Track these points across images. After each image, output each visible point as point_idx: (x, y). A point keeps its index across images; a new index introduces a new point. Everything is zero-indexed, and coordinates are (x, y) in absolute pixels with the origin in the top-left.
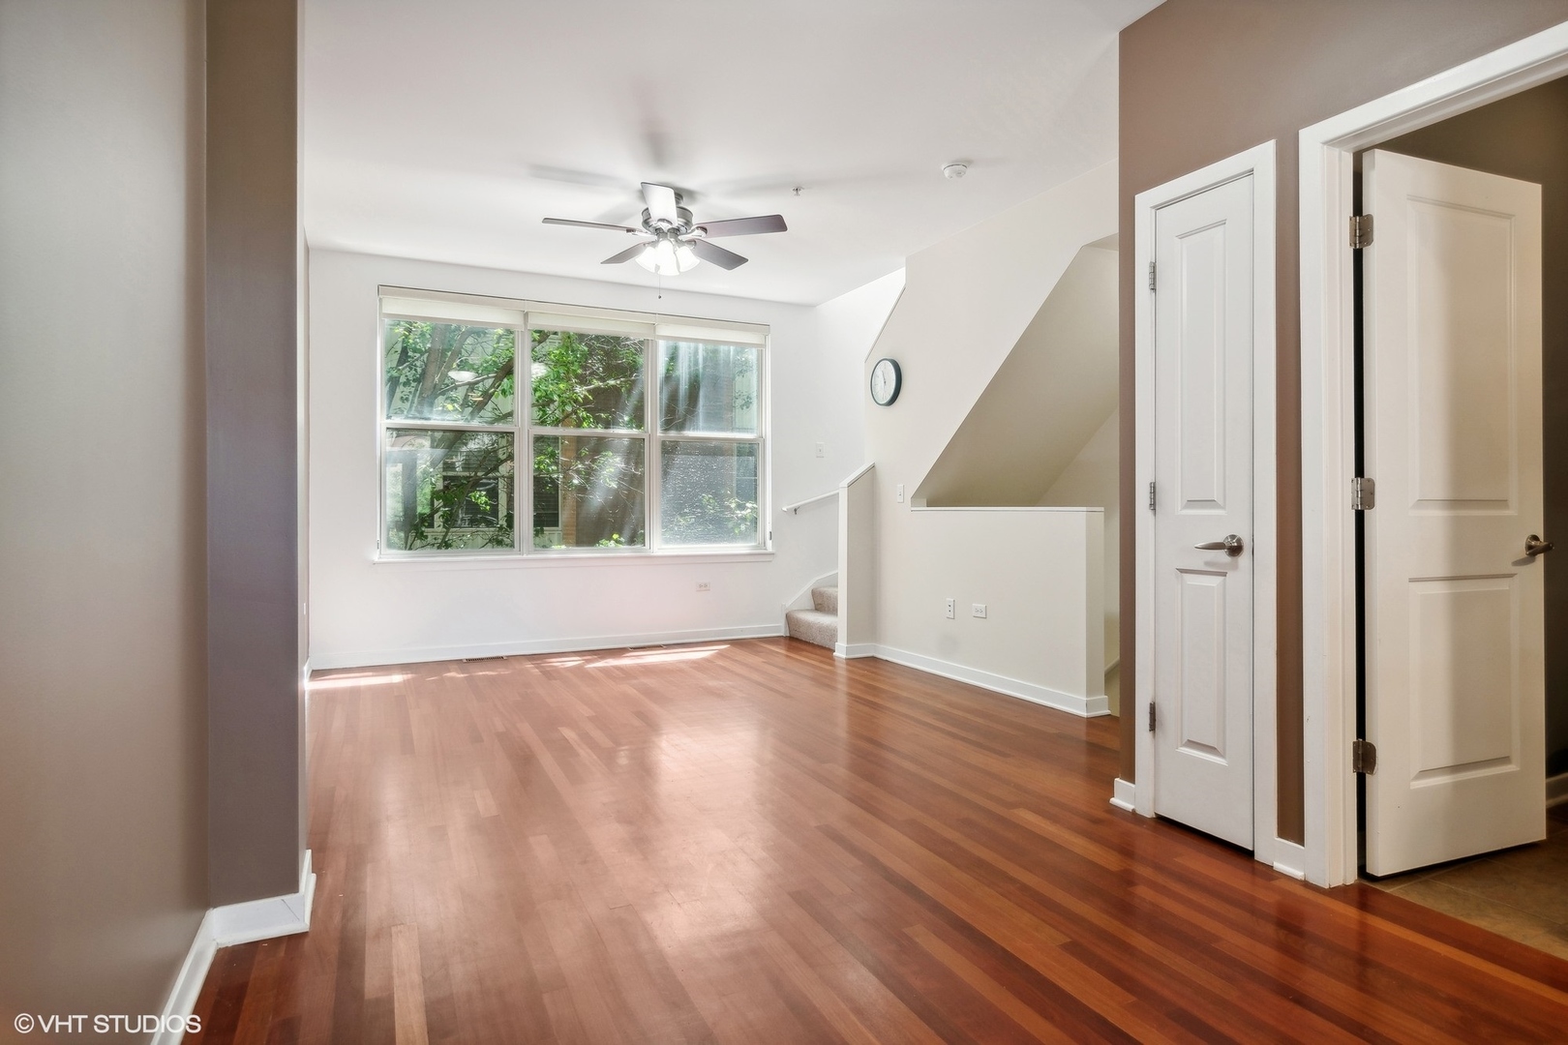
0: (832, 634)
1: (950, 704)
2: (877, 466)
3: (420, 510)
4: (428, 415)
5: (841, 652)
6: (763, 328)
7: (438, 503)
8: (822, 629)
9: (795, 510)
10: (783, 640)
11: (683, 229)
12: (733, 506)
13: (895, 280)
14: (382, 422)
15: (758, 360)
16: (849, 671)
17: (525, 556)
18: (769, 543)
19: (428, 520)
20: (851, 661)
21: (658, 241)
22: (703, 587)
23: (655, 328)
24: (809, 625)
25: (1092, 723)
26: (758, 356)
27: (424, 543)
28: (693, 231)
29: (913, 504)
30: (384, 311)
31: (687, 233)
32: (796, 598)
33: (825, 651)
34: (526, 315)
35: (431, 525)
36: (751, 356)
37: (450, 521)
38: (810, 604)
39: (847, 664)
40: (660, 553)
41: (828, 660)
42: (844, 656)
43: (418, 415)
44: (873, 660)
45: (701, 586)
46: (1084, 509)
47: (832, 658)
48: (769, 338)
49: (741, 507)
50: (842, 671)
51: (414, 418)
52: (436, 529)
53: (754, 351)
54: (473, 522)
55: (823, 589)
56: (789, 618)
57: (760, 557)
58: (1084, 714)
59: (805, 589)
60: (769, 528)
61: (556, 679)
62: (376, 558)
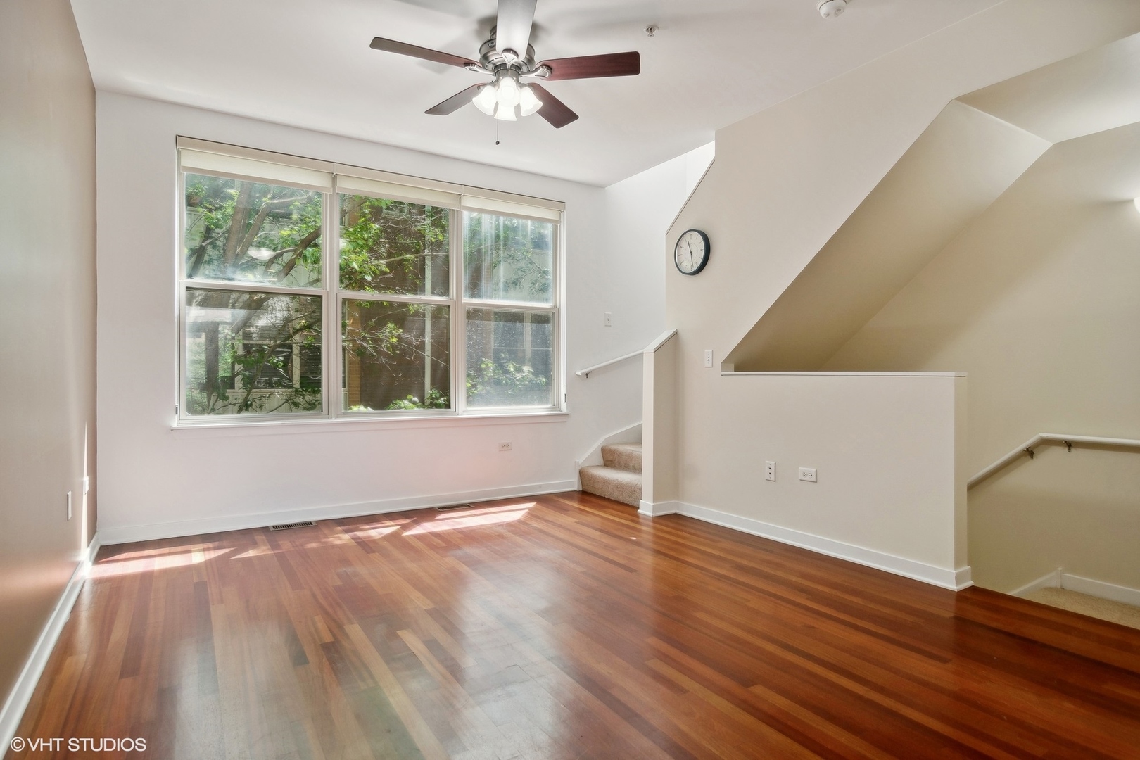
0: (636, 491)
1: (803, 576)
2: (679, 332)
3: (221, 373)
4: (231, 276)
5: (647, 508)
6: (558, 205)
7: (238, 367)
8: (620, 486)
9: (587, 375)
10: (576, 495)
11: (524, 69)
12: (512, 370)
13: (706, 153)
14: (181, 280)
15: (553, 234)
16: (654, 528)
17: (333, 420)
18: (564, 405)
19: (229, 382)
20: (659, 519)
21: (497, 80)
22: (506, 447)
23: (460, 199)
24: (605, 482)
25: (962, 596)
26: (553, 231)
27: (226, 403)
28: (537, 70)
29: (723, 370)
30: (183, 164)
31: (529, 72)
32: (587, 455)
33: (627, 507)
34: (335, 178)
35: (232, 387)
36: (547, 230)
37: (249, 382)
38: (600, 460)
39: (654, 522)
40: (465, 416)
41: (634, 518)
42: (650, 514)
43: (221, 275)
44: (676, 517)
45: (503, 446)
46: (953, 373)
47: (637, 516)
48: (564, 215)
49: (519, 370)
50: (647, 529)
51: (216, 278)
52: (236, 390)
53: (549, 225)
54: (269, 384)
55: (614, 447)
56: (582, 475)
57: (556, 419)
58: (954, 587)
59: (595, 446)
60: (563, 391)
61: (374, 552)
62: (175, 424)
